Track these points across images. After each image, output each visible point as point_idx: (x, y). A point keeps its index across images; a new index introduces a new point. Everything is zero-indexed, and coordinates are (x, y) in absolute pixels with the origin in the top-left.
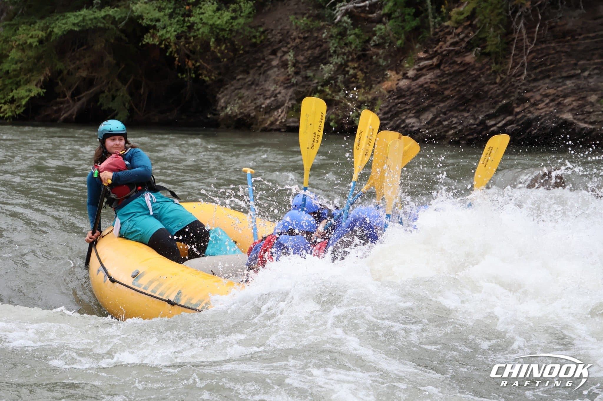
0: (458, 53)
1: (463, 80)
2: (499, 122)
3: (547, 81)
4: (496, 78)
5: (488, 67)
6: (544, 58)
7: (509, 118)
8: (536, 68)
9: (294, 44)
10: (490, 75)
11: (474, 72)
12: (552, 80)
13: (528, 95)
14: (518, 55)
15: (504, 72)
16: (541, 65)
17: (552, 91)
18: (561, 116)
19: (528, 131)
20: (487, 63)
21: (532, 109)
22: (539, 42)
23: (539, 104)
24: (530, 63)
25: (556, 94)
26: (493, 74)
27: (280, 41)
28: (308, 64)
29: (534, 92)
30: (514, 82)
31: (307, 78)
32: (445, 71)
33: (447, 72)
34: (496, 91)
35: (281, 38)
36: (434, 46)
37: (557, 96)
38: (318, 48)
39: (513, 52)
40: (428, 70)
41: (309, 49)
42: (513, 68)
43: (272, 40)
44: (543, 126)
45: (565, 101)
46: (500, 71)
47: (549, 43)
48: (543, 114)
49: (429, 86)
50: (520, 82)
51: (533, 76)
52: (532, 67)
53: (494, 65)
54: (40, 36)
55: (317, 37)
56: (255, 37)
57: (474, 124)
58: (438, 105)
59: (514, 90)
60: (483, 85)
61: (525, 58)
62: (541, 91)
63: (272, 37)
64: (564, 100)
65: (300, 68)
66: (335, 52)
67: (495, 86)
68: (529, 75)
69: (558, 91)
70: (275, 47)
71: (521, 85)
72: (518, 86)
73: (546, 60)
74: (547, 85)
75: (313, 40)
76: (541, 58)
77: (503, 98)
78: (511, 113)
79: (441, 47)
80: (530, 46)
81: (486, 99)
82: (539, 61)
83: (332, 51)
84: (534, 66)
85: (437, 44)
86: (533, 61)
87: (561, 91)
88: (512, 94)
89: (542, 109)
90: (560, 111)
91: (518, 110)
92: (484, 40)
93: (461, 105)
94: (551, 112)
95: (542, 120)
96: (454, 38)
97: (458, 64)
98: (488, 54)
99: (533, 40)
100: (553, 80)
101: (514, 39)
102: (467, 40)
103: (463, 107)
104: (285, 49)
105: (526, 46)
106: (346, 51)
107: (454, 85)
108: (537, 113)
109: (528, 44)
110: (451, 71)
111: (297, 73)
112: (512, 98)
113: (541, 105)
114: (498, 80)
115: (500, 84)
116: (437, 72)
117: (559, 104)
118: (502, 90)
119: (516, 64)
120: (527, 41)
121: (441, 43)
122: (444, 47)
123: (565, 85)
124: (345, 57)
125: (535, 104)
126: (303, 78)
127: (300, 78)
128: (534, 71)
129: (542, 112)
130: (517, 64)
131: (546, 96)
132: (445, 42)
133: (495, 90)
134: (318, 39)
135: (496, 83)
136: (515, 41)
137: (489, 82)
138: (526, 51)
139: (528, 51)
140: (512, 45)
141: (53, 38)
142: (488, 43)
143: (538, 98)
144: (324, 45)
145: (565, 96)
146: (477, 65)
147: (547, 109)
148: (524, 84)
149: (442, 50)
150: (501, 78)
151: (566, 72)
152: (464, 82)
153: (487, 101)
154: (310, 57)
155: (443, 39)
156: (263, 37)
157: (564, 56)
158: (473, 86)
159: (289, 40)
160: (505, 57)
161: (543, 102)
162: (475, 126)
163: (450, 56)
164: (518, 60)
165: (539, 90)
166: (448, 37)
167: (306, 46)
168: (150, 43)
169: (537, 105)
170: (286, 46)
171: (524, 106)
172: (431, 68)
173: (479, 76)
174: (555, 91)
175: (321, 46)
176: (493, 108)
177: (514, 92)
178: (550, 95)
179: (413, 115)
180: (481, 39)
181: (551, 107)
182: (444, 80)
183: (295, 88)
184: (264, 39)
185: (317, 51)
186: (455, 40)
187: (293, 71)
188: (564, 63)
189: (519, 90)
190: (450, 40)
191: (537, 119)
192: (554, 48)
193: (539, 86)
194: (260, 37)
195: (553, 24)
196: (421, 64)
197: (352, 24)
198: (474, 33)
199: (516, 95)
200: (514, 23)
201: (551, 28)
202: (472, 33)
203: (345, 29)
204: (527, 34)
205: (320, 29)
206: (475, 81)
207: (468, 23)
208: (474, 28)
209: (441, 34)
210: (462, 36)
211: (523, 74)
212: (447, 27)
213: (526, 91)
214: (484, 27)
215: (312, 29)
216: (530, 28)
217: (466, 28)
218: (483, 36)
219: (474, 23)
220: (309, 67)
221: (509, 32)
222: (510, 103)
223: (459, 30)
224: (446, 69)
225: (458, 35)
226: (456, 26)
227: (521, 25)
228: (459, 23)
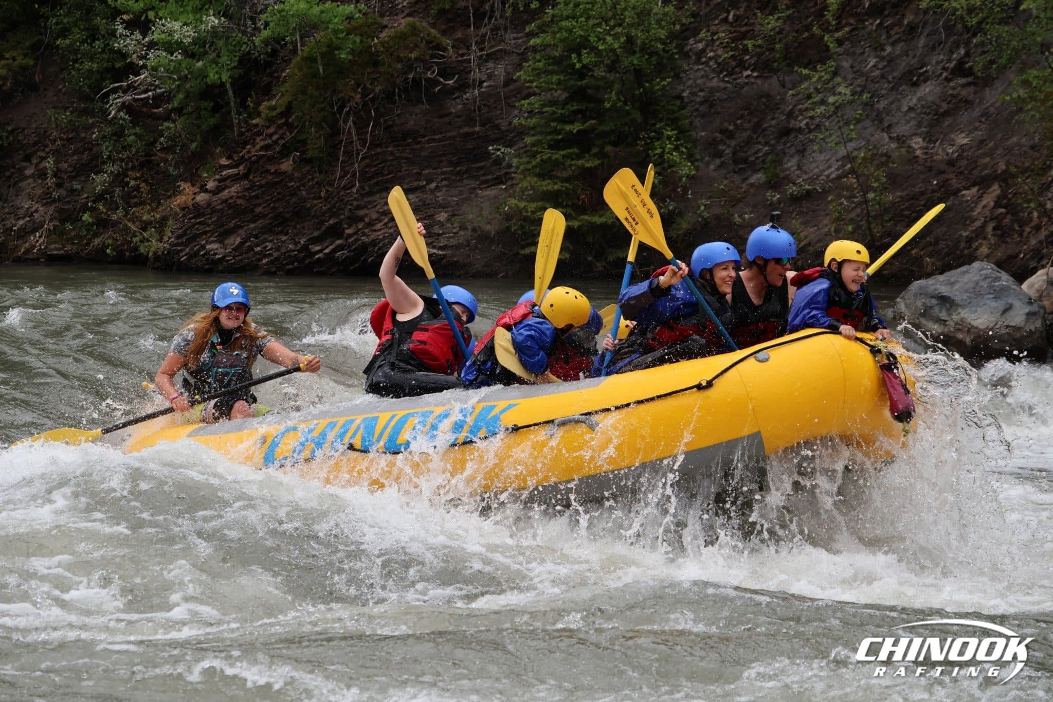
0: (271, 159)
1: (279, 193)
2: (327, 247)
4: (320, 192)
5: (310, 177)
6: (380, 166)
7: (338, 242)
8: (370, 179)
9: (54, 148)
10: (313, 187)
11: (292, 184)
13: (361, 213)
14: (347, 161)
15: (331, 184)
16: (377, 174)
20: (309, 171)
21: (366, 231)
22: (373, 145)
24: (363, 172)
26: (316, 186)
27: (35, 144)
28: (73, 174)
29: (369, 209)
30: (343, 195)
31: (72, 191)
32: (254, 183)
33: (257, 184)
34: (321, 207)
35: (36, 139)
36: (239, 150)
38: (87, 152)
39: (341, 158)
40: (232, 181)
41: (74, 154)
42: (341, 178)
43: (24, 142)
46: (325, 182)
47: (386, 147)
48: (381, 237)
49: (235, 202)
50: (351, 196)
51: (367, 188)
52: (364, 178)
53: (318, 174)
55: (84, 138)
58: (247, 225)
59: (343, 206)
60: (305, 200)
61: (356, 165)
62: (378, 207)
63: (25, 139)
65: (63, 179)
66: (109, 157)
67: (320, 201)
68: (362, 188)
70: (28, 152)
71: (352, 200)
72: (348, 201)
73: (383, 167)
75: (80, 142)
76: (375, 166)
77: (331, 217)
78: (340, 235)
80: (362, 150)
81: (309, 218)
83: (105, 157)
84: (367, 176)
85: (244, 148)
86: (367, 169)
88: (342, 212)
91: (348, 231)
92: (304, 142)
93: (277, 226)
95: (381, 245)
96: (265, 139)
97: (272, 174)
98: (309, 161)
99: (365, 143)
101: (341, 141)
102: (281, 142)
103: (280, 229)
104: (42, 154)
105: (357, 150)
106: (124, 157)
107: (268, 200)
108: (372, 237)
109: (360, 147)
110: (263, 182)
111: (59, 185)
112: (342, 217)
113: (379, 226)
114: (323, 194)
115: (326, 200)
116: (245, 183)
118: (328, 206)
120: (358, 144)
121: (248, 147)
122: (254, 151)
124: (123, 164)
125: (371, 224)
126: (67, 191)
127: (63, 191)
128: (367, 183)
130: (346, 173)
133: (319, 206)
134: (87, 141)
135: (320, 198)
136: (343, 144)
137: (312, 196)
138: (357, 157)
139: (360, 157)
140: (340, 149)
142: (309, 146)
143: (374, 216)
144: (95, 149)
146: (296, 175)
147: (386, 230)
148: (356, 199)
149: (250, 155)
150: (327, 191)
151: (408, 183)
152: (280, 196)
153: (310, 220)
154: (76, 164)
155: (251, 141)
156: (11, 139)
157: (405, 163)
158: (292, 202)
159: (47, 142)
160: (330, 165)
161: (380, 221)
163: (261, 163)
164: (347, 168)
166: (258, 140)
167: (71, 149)
169: (373, 225)
170: (43, 150)
171: (357, 227)
172: (236, 178)
175: (91, 150)
176: (319, 229)
177: (343, 209)
179: (215, 239)
180: (299, 141)
182: (254, 194)
183: (57, 205)
184: (13, 141)
185: (85, 156)
186: (266, 142)
187: (53, 183)
188: (406, 173)
189: (350, 207)
190: (260, 142)
192: (392, 153)
194: (7, 138)
195: (390, 123)
196: (224, 173)
197: (131, 122)
198: (291, 133)
199: (347, 213)
200: (341, 122)
201: (387, 128)
202: (288, 134)
203: (122, 128)
204: (358, 134)
205: (88, 128)
206: (293, 194)
207: (283, 121)
208: (290, 127)
209: (249, 134)
210: (275, 137)
211: (354, 185)
212: (256, 125)
213: (359, 208)
214: (304, 126)
215: (78, 127)
216: (361, 127)
217: (280, 127)
218: (302, 137)
219: (290, 120)
220: (75, 177)
221: (335, 132)
222: (339, 223)
223: (272, 130)
224: (256, 179)
225: (271, 136)
226: (267, 124)
227: (350, 123)
228: (270, 121)
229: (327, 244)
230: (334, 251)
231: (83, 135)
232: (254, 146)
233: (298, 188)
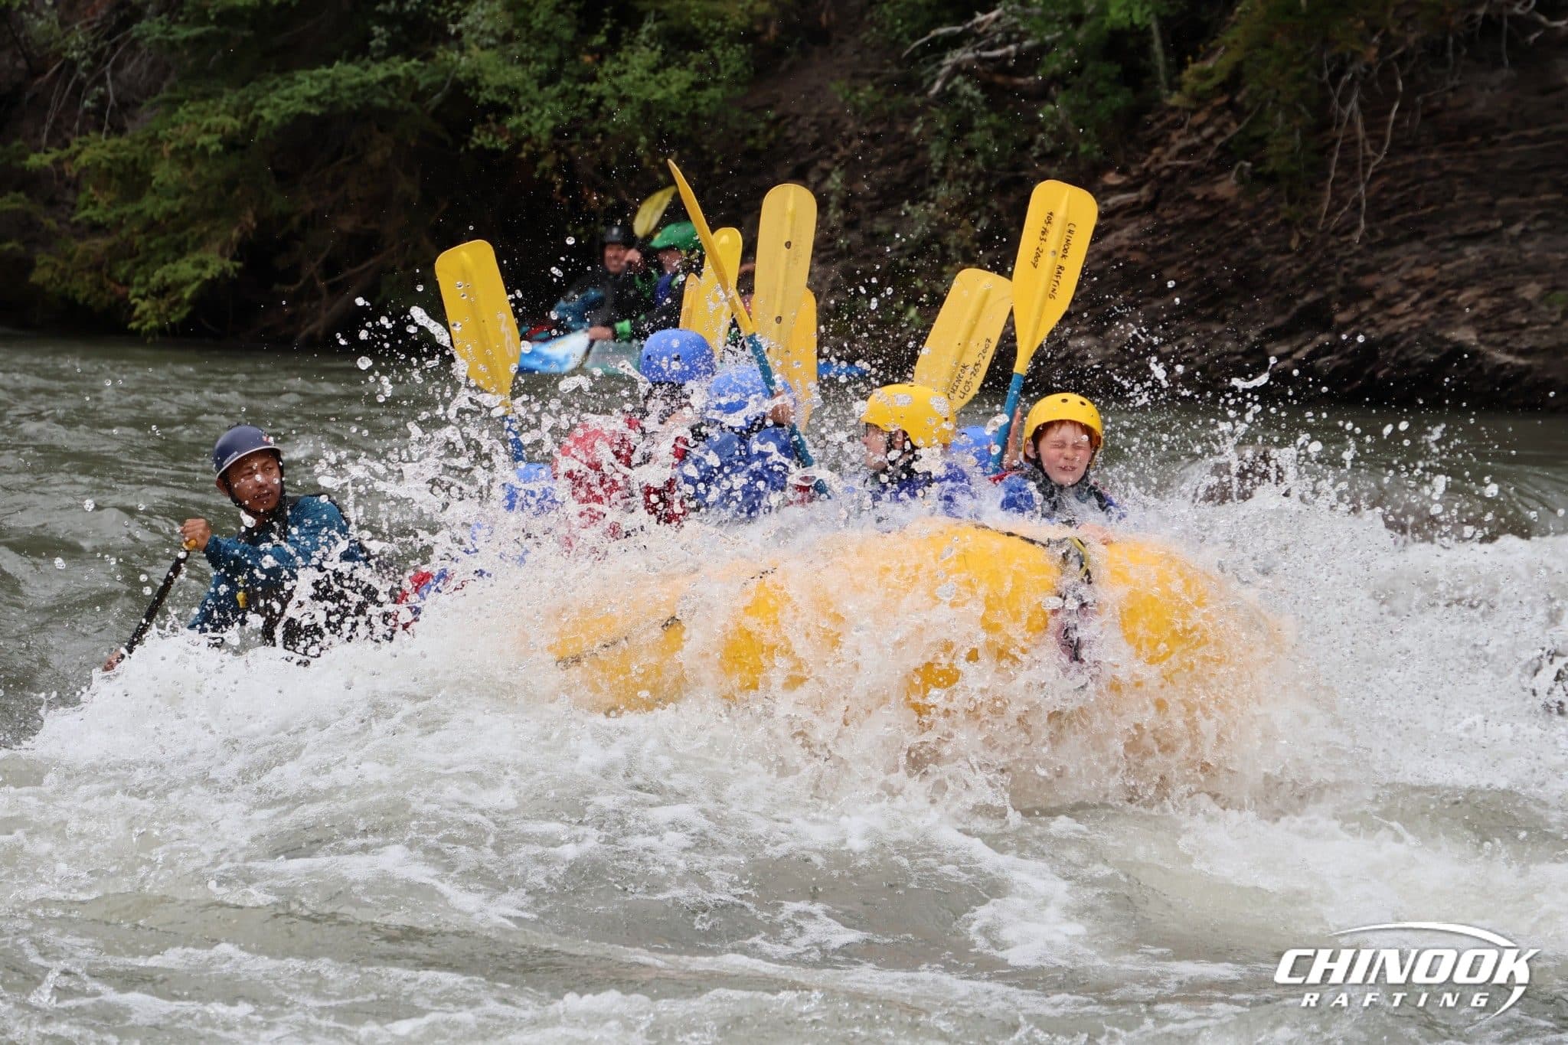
0: (1196, 175)
1: (1209, 242)
2: (1299, 348)
3: (1418, 246)
4: (1289, 239)
5: (1269, 210)
6: (1411, 189)
7: (1324, 338)
8: (1389, 214)
9: (847, 152)
10: (1274, 230)
11: (1236, 222)
12: (1428, 243)
13: (1368, 281)
14: (1346, 180)
15: (1310, 224)
16: (1402, 205)
17: (1427, 272)
18: (1448, 336)
19: (1367, 371)
20: (1269, 199)
21: (1377, 317)
22: (1399, 147)
23: (1396, 303)
24: (1374, 202)
25: (1438, 279)
26: (1282, 228)
27: (816, 145)
28: (878, 203)
29: (1384, 274)
30: (1333, 247)
31: (874, 237)
32: (1164, 220)
33: (1169, 222)
34: (1290, 269)
35: (817, 135)
36: (1141, 155)
37: (1441, 284)
38: (905, 162)
39: (1333, 173)
40: (1125, 216)
41: (884, 162)
42: (1330, 213)
43: (799, 140)
44: (1403, 358)
45: (1460, 298)
46: (1299, 221)
47: (1426, 152)
48: (1403, 329)
49: (1127, 257)
50: (1350, 248)
51: (1381, 233)
52: (1378, 212)
53: (1285, 205)
54: (228, 129)
55: (903, 134)
56: (753, 133)
57: (1235, 354)
58: (1149, 303)
59: (1333, 268)
60: (1259, 255)
61: (1362, 188)
62: (1402, 271)
63: (798, 135)
64: (1457, 295)
65: (858, 212)
66: (943, 171)
67: (1288, 257)
68: (1371, 232)
69: (1441, 272)
70: (802, 160)
71: (1351, 256)
72: (1343, 258)
73: (1417, 192)
74: (1415, 257)
75: (894, 142)
76: (1402, 189)
77: (1307, 289)
78: (1326, 325)
79: (1157, 160)
80: (1374, 158)
81: (1266, 291)
82: (1397, 196)
83: (935, 170)
84: (1385, 208)
85: (1149, 153)
86: (1385, 196)
87: (1451, 272)
88: (1330, 279)
89: (1402, 316)
90: (1448, 323)
91: (1341, 317)
92: (1261, 141)
93: (1205, 305)
94: (1424, 325)
95: (1402, 344)
96: (1188, 135)
97: (1198, 203)
98: (1272, 178)
99: (1383, 143)
100: (1432, 244)
101: (1335, 141)
102: (1218, 141)
103: (1210, 310)
104: (826, 165)
105: (1366, 158)
106: (971, 170)
107: (1186, 256)
108: (1389, 327)
109: (1370, 153)
110: (1180, 219)
111: (850, 225)
112: (1330, 289)
113: (1403, 306)
114: (1294, 244)
115: (1301, 254)
116: (1148, 222)
117: (1444, 304)
118: (1305, 267)
119: (1339, 201)
120: (1368, 146)
121: (1156, 151)
122: (1164, 159)
123: (1461, 256)
124: (968, 185)
125: (1386, 304)
126: (864, 235)
127: (856, 236)
128: (1386, 222)
129: (1402, 325)
130: (1343, 202)
131: (1414, 283)
132: (1167, 146)
133: (1286, 266)
134: (907, 139)
135: (1289, 251)
136: (1338, 145)
137: (1273, 247)
138: (1365, 172)
139: (1370, 171)
140: (1331, 155)
141: (261, 133)
142: (1272, 150)
143: (1394, 288)
144: (920, 155)
145: (1460, 286)
146: (1244, 205)
147: (1415, 316)
148: (1358, 254)
149: (1160, 166)
150: (1303, 238)
151: (1465, 224)
152: (1212, 248)
153: (1268, 294)
154: (884, 184)
155: (1163, 140)
156: (772, 135)
157: (1462, 184)
158: (1234, 257)
159: (837, 142)
160: (1312, 186)
161: (1405, 297)
162: (1239, 357)
163: (1179, 181)
164: (1344, 194)
165: (1398, 267)
166: (1174, 136)
167: (877, 156)
168: (487, 146)
169: (1390, 306)
170: (830, 157)
171: (1358, 308)
172: (1132, 211)
173: (1246, 232)
174: (1435, 273)
175: (911, 156)
176: (1285, 312)
177: (1333, 274)
178: (1422, 283)
179: (1086, 329)
180: (1255, 140)
181: (1424, 312)
182: (1162, 241)
183: (846, 262)
184: (777, 139)
185: (901, 170)
186: (1190, 142)
187: (839, 219)
188: (1463, 203)
189: (1345, 269)
190: (1179, 141)
191: (1390, 341)
192: (1436, 165)
193: (1396, 259)
194: (766, 132)
195: (1437, 104)
196: (1111, 201)
197: (986, 102)
198: (1239, 123)
199: (1340, 282)
200: (1336, 101)
201: (1430, 115)
202: (1233, 124)
203: (969, 115)
204: (1367, 128)
205: (910, 115)
206: (1237, 244)
207: (1224, 99)
208: (1238, 111)
209: (1158, 125)
210: (1207, 132)
211: (1356, 227)
212: (1174, 109)
213: (1364, 271)
214: (1261, 111)
215: (891, 113)
216: (1374, 114)
217: (1218, 111)
218: (1257, 132)
219: (1238, 99)
220: (880, 208)
221: (1324, 122)
222: (1326, 301)
223: (1201, 118)
224: (1166, 214)
225: (1199, 128)
226: (1193, 106)
227: (1353, 105)
228: (1200, 100)
229: (1296, 344)
230: (1313, 355)
231: (901, 129)
232: (1167, 150)
233: (1247, 230)
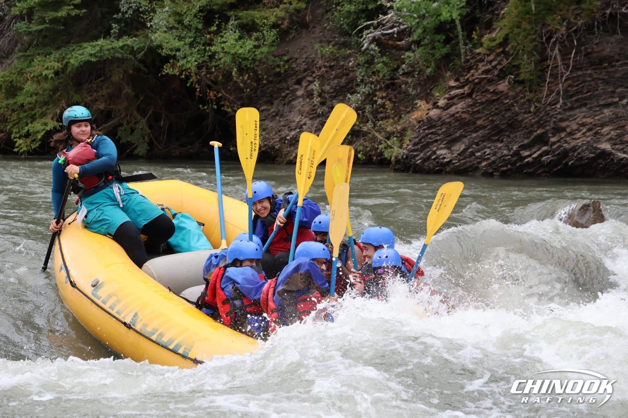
0: (490, 81)
1: (496, 109)
2: (535, 152)
3: (584, 109)
4: (530, 108)
5: (522, 95)
6: (581, 86)
7: (544, 148)
8: (571, 96)
9: (319, 73)
10: (524, 104)
11: (508, 101)
12: (588, 108)
13: (564, 124)
14: (553, 82)
15: (539, 101)
16: (577, 92)
17: (589, 120)
18: (599, 146)
19: (564, 162)
20: (521, 91)
21: (568, 139)
22: (576, 68)
23: (576, 133)
24: (566, 91)
25: (593, 123)
26: (527, 103)
28: (334, 94)
29: (570, 121)
30: (549, 110)
32: (477, 100)
33: (479, 101)
34: (531, 120)
36: (465, 74)
37: (595, 125)
39: (548, 80)
40: (459, 99)
41: (335, 78)
42: (548, 96)
44: (580, 156)
45: (603, 131)
46: (534, 100)
47: (586, 70)
48: (580, 144)
49: (461, 116)
50: (556, 111)
51: (569, 104)
52: (567, 95)
53: (528, 93)
54: (56, 68)
55: (343, 65)
56: (278, 66)
57: (508, 155)
58: (470, 135)
59: (549, 119)
60: (517, 114)
61: (560, 85)
62: (578, 120)
63: (297, 67)
64: (602, 129)
65: (326, 98)
66: (362, 81)
67: (530, 115)
68: (565, 104)
69: (595, 120)
70: (300, 77)
71: (557, 114)
72: (553, 115)
73: (583, 87)
74: (584, 114)
75: (339, 69)
76: (576, 86)
77: (538, 128)
78: (546, 143)
80: (565, 73)
82: (575, 89)
83: (359, 80)
84: (570, 94)
85: (469, 72)
86: (569, 89)
87: (599, 120)
88: (548, 124)
89: (579, 138)
90: (599, 141)
91: (553, 140)
92: (518, 67)
93: (494, 135)
94: (588, 142)
95: (579, 151)
96: (486, 65)
97: (491, 93)
98: (522, 82)
99: (568, 67)
100: (590, 109)
101: (548, 66)
102: (499, 67)
103: (496, 138)
104: (310, 79)
105: (562, 73)
106: (374, 80)
107: (487, 115)
108: (573, 143)
109: (564, 71)
110: (484, 100)
111: (322, 104)
112: (548, 128)
113: (578, 135)
114: (532, 109)
115: (535, 114)
116: (469, 101)
117: (596, 133)
118: (537, 119)
120: (562, 68)
121: (472, 71)
122: (476, 74)
123: (602, 113)
124: (373, 86)
125: (571, 134)
126: (329, 108)
127: (325, 108)
128: (570, 100)
129: (579, 142)
130: (552, 92)
131: (583, 125)
133: (529, 119)
134: (345, 67)
135: (530, 112)
136: (550, 68)
137: (523, 111)
138: (561, 79)
139: (564, 78)
140: (547, 72)
141: (69, 69)
142: (521, 70)
143: (575, 127)
144: (352, 74)
145: (603, 126)
146: (510, 94)
147: (584, 139)
148: (559, 113)
149: (474, 78)
150: (536, 107)
151: (603, 100)
152: (497, 111)
153: (521, 130)
155: (475, 67)
156: (287, 67)
157: (601, 83)
158: (507, 116)
159: (314, 69)
160: (539, 85)
161: (580, 131)
162: (509, 157)
163: (482, 84)
164: (553, 88)
165: (575, 119)
166: (480, 65)
167: (332, 75)
168: (170, 73)
169: (574, 134)
170: (311, 76)
171: (560, 136)
172: (462, 97)
174: (592, 120)
175: (348, 75)
176: (529, 138)
177: (549, 121)
178: (587, 125)
179: (444, 146)
180: (514, 66)
181: (588, 137)
182: (476, 109)
183: (321, 119)
184: (289, 68)
185: (343, 80)
186: (487, 68)
187: (318, 101)
188: (602, 91)
189: (554, 120)
190: (482, 67)
191: (574, 149)
192: (590, 75)
193: (575, 115)
194: (284, 66)
195: (590, 50)
196: (452, 93)
197: (380, 52)
198: (507, 60)
199: (552, 125)
200: (549, 50)
201: (587, 55)
202: (505, 60)
203: (373, 57)
204: (563, 60)
205: (345, 58)
206: (508, 110)
207: (501, 49)
208: (507, 55)
209: (473, 61)
210: (494, 63)
211: (558, 102)
212: (479, 54)
213: (562, 120)
214: (517, 54)
215: (339, 57)
216: (565, 55)
217: (498, 55)
218: (516, 63)
219: (507, 49)
221: (544, 58)
222: (546, 133)
223: (491, 57)
224: (478, 98)
225: (491, 62)
226: (488, 53)
227: (556, 51)
228: (491, 50)
229: (534, 150)
230: (541, 156)
231: (342, 63)
232: (477, 71)
233: (512, 104)
